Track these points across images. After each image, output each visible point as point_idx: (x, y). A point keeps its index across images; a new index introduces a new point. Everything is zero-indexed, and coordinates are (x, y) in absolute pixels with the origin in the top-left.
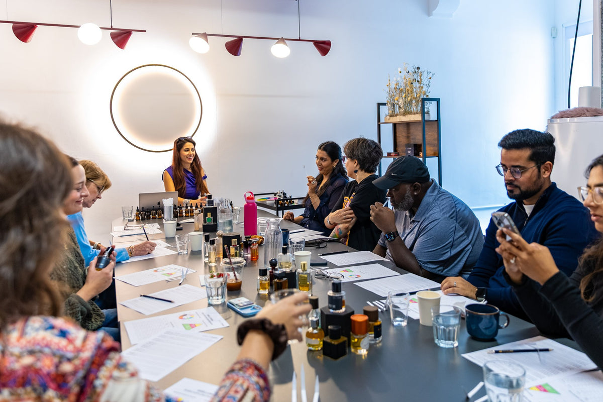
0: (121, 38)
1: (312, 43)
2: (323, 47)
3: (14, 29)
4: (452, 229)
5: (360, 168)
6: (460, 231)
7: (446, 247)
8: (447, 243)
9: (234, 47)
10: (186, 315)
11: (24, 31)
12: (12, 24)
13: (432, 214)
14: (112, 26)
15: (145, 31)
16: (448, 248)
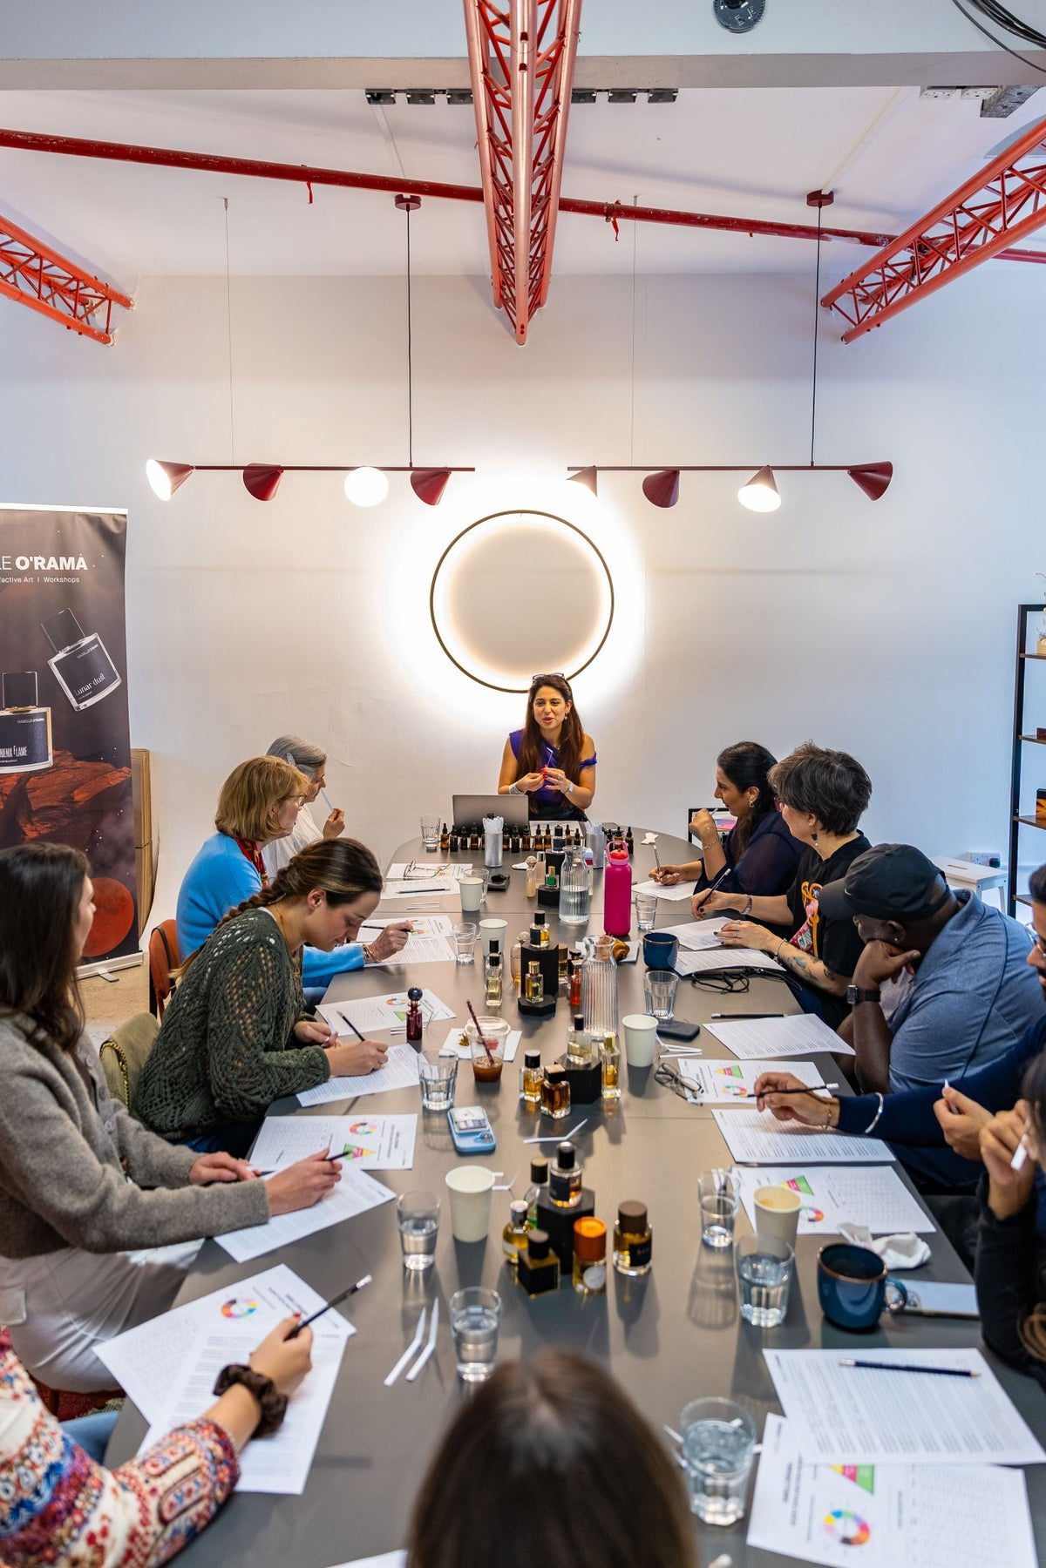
0: (429, 484)
1: (846, 471)
2: (874, 479)
3: (246, 477)
4: (978, 1020)
5: (823, 829)
6: (1000, 1026)
7: (958, 1055)
8: (959, 1048)
9: (662, 488)
10: (364, 1124)
11: (261, 481)
12: (242, 471)
13: (938, 978)
14: (411, 464)
15: (473, 469)
16: (959, 1060)
